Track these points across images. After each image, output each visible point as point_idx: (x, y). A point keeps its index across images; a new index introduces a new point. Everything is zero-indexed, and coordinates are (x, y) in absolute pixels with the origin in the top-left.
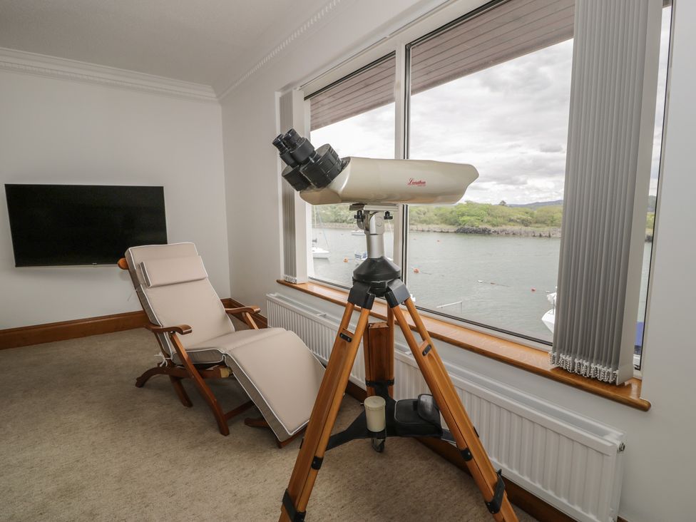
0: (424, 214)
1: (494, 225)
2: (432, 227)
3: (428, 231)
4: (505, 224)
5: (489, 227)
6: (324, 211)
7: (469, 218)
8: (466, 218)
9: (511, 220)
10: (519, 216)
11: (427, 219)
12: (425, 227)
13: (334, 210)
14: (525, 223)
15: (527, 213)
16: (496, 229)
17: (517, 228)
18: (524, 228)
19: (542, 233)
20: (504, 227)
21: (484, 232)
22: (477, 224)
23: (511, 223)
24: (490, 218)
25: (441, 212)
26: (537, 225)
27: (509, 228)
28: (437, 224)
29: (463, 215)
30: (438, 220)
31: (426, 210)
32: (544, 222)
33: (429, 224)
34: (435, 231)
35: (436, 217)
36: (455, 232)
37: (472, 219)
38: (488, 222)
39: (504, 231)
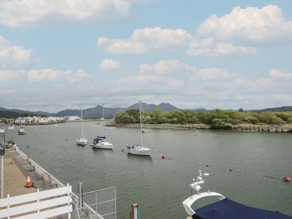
0: (191, 117)
1: (233, 124)
2: (195, 125)
3: (193, 128)
4: (241, 123)
5: (231, 125)
6: (129, 117)
7: (218, 119)
8: (216, 120)
9: (244, 121)
10: (249, 118)
11: (193, 120)
12: (191, 125)
13: (136, 116)
14: (253, 122)
15: (255, 116)
16: (235, 126)
17: (248, 125)
18: (252, 125)
19: (264, 128)
20: (240, 125)
21: (228, 129)
22: (223, 123)
23: (245, 122)
24: (231, 119)
25: (201, 116)
26: (261, 123)
27: (243, 125)
28: (199, 124)
29: (214, 117)
30: (199, 121)
31: (192, 115)
32: (265, 122)
33: (194, 123)
34: (197, 128)
35: (198, 119)
36: (209, 129)
37: (220, 120)
38: (230, 122)
39: (240, 127)
